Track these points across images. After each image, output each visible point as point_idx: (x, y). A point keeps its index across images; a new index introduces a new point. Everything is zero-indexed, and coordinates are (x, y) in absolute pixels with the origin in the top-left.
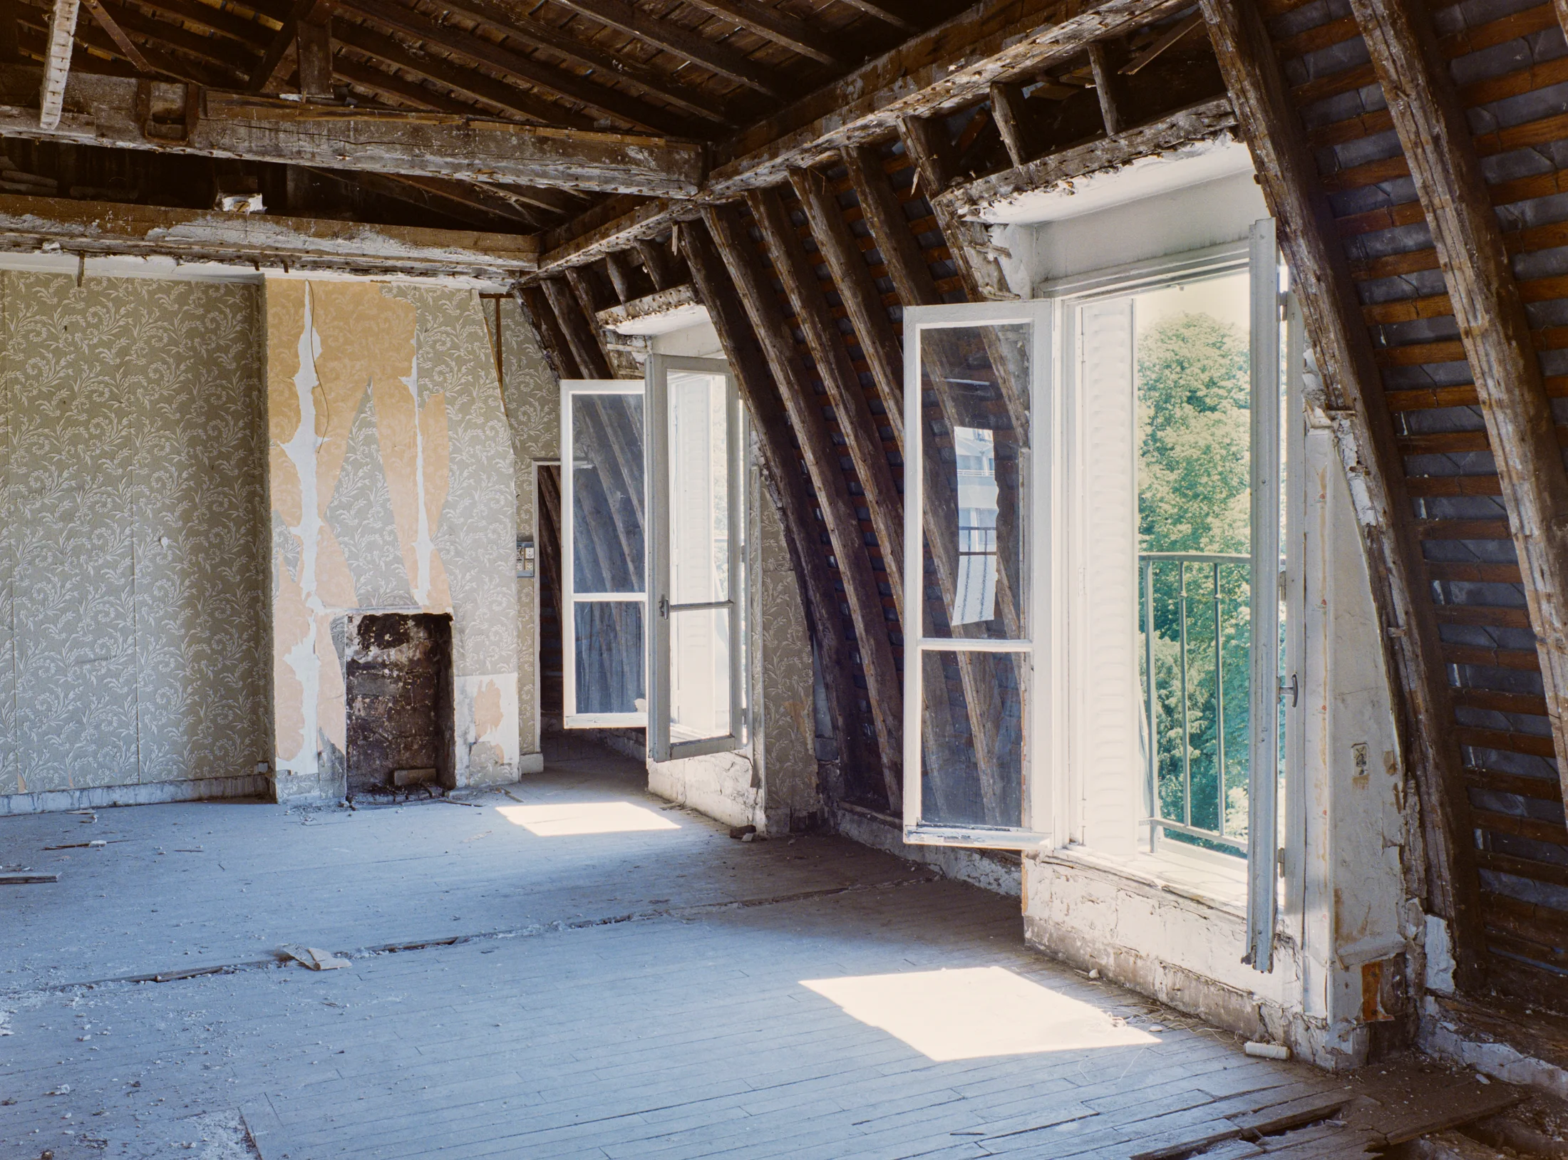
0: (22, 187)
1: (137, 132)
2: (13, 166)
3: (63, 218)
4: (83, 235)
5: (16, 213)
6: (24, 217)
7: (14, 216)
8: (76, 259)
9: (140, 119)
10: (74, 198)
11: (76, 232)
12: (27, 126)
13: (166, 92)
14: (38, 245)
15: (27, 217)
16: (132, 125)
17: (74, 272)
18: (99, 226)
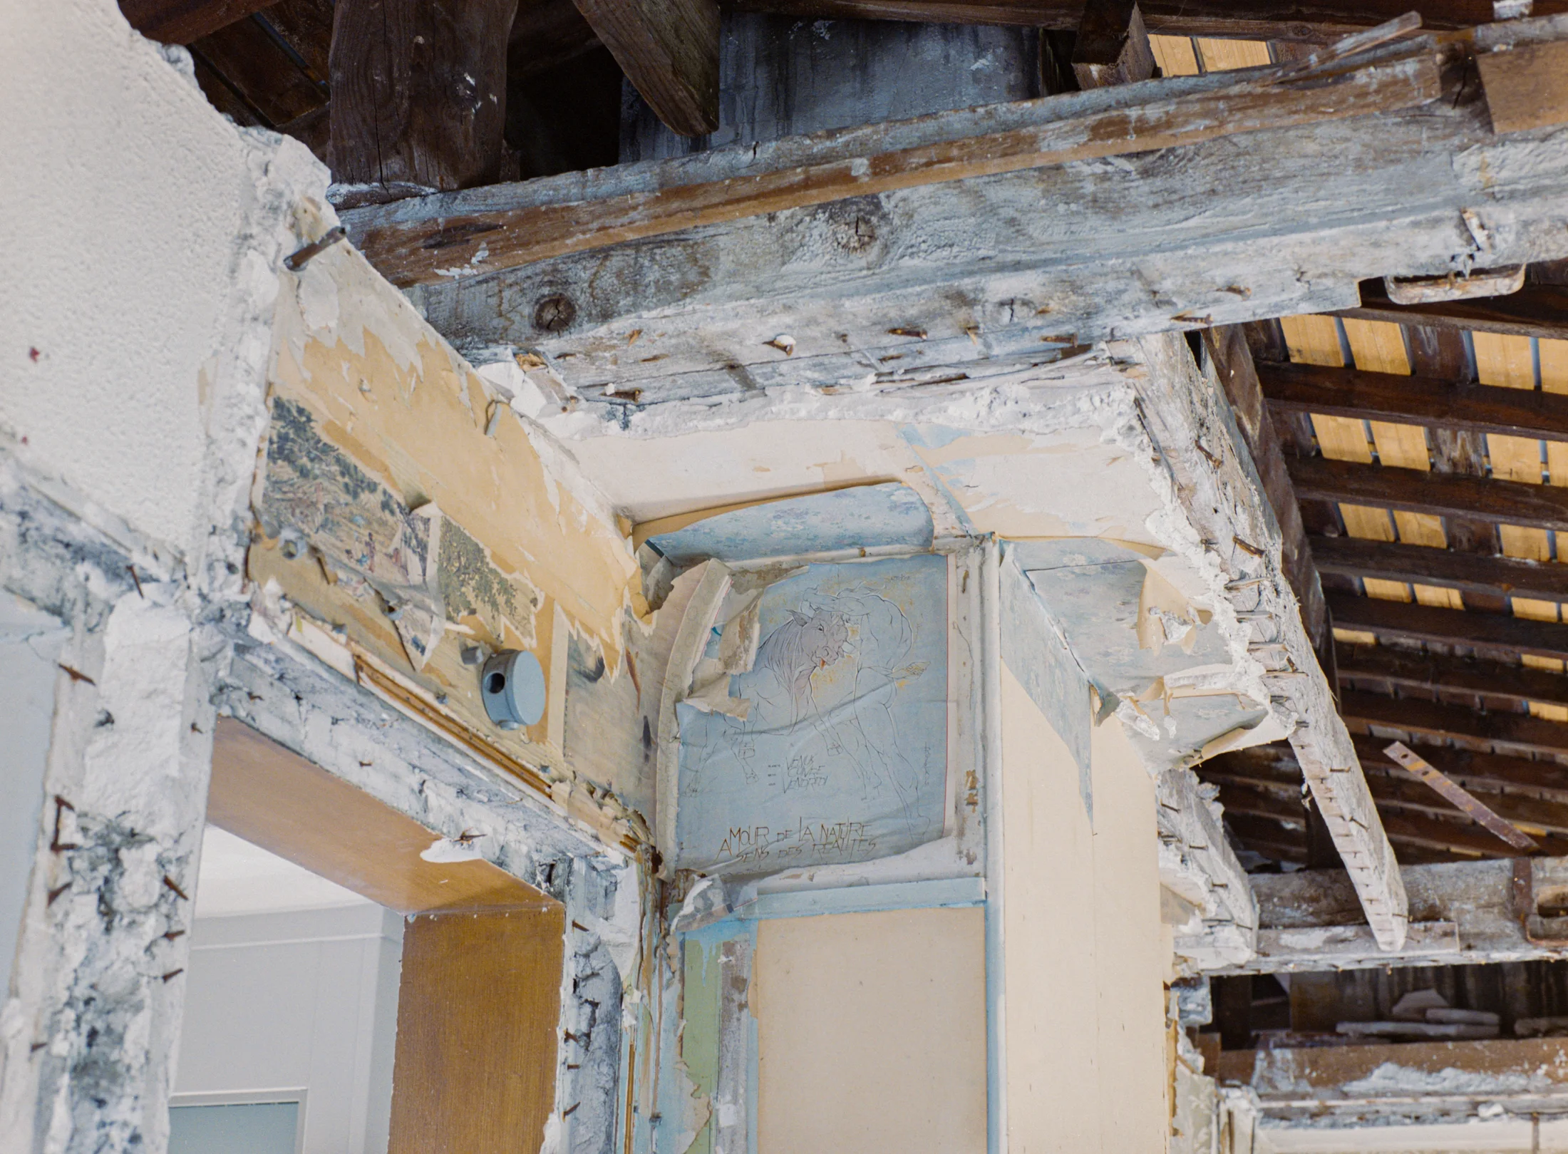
0: (1451, 1030)
1: (1517, 936)
2: (1442, 1002)
3: (1497, 1067)
4: (1526, 1091)
5: (1434, 1069)
7: (1430, 1072)
8: (1528, 1125)
9: (1519, 916)
10: (1523, 1037)
11: (1516, 1087)
12: (1366, 950)
13: (1554, 869)
14: (1473, 1110)
15: (1448, 1072)
16: (1510, 927)
17: (1527, 1143)
18: (1548, 1074)
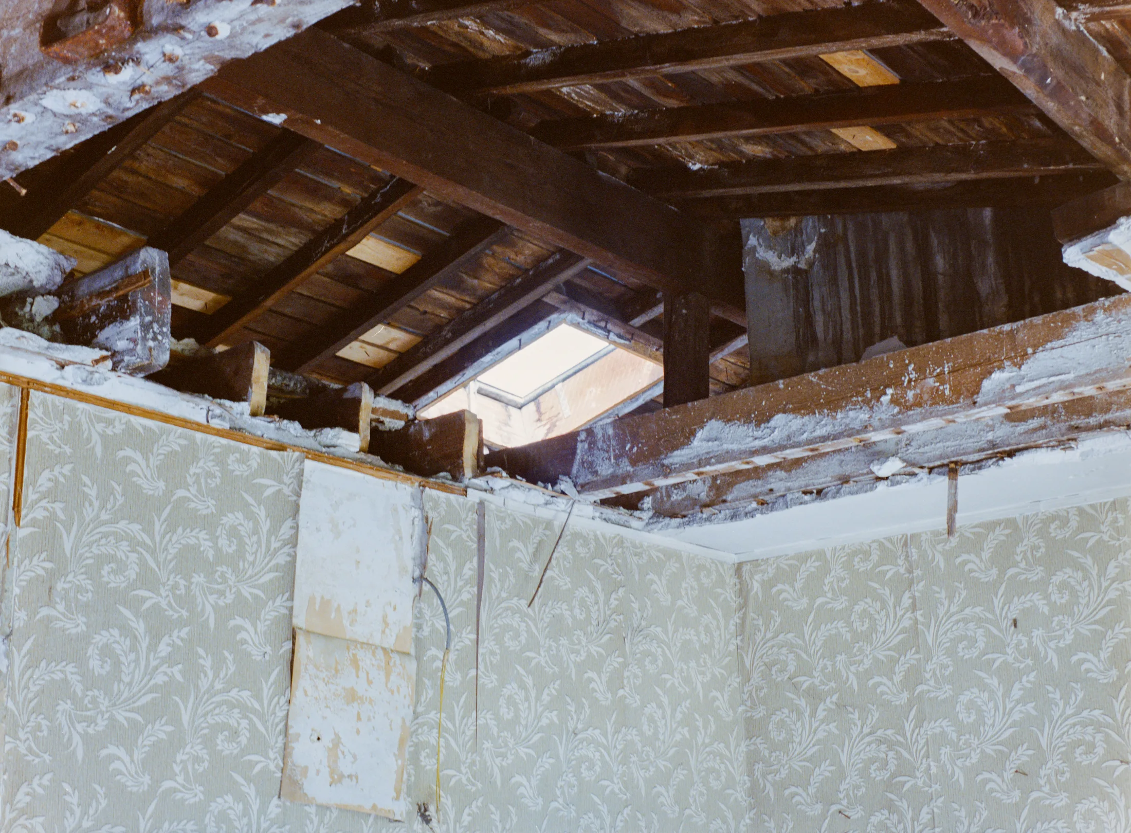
6: (773, 423)
